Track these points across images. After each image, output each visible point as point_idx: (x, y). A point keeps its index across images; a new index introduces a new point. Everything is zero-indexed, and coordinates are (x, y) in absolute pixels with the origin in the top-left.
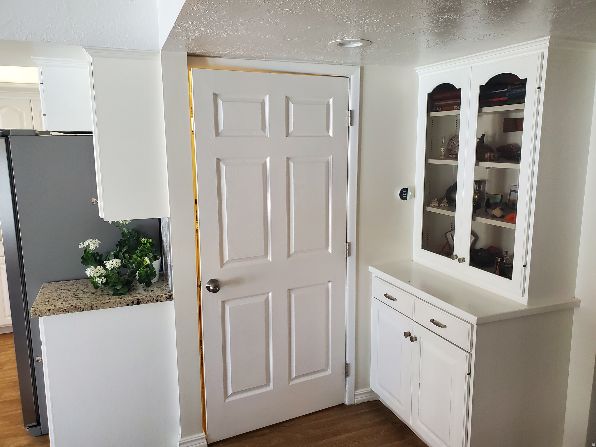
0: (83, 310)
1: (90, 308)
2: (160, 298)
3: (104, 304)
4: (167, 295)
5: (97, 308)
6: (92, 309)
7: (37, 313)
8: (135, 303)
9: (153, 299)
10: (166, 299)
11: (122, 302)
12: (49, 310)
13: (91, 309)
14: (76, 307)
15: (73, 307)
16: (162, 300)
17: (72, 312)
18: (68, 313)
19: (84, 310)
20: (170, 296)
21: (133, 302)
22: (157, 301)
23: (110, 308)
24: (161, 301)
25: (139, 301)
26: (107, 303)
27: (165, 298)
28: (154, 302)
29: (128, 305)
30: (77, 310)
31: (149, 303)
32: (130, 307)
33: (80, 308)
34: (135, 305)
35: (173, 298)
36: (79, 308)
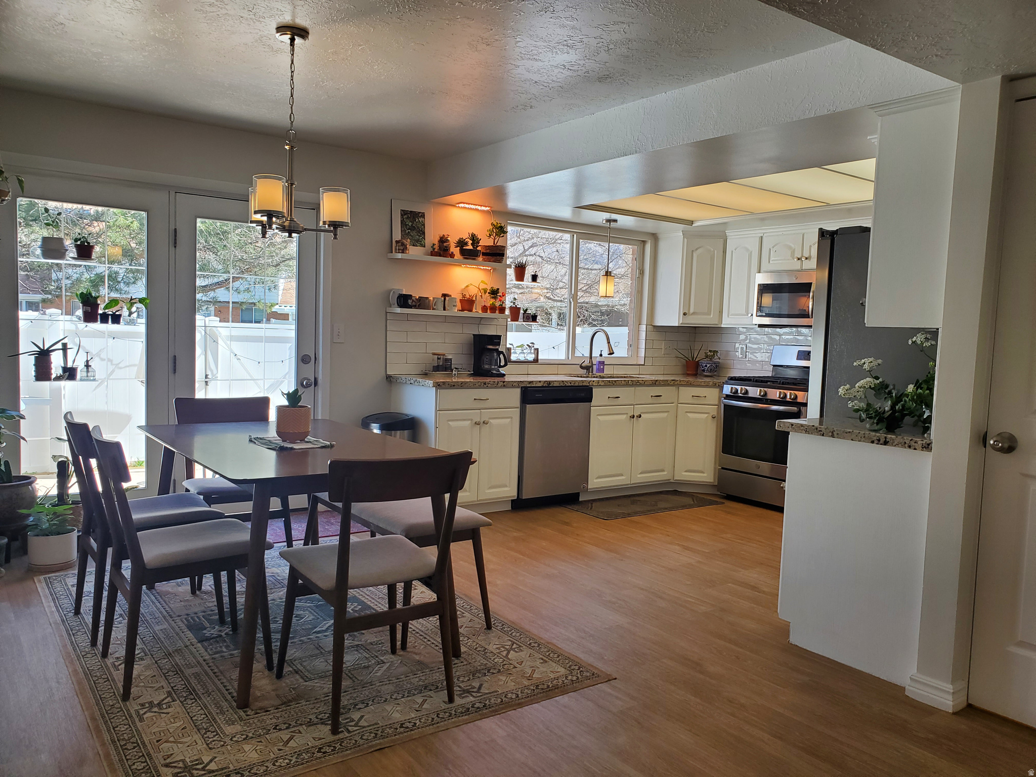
0: (823, 435)
1: (830, 434)
2: (914, 444)
3: (846, 433)
4: (924, 442)
5: (839, 436)
6: (833, 436)
8: (881, 442)
9: (905, 443)
10: (922, 448)
11: (866, 436)
12: (792, 425)
13: (831, 436)
14: (817, 429)
16: (916, 448)
17: (812, 433)
18: (809, 434)
19: (824, 435)
20: (929, 445)
21: (879, 440)
22: (910, 447)
23: (852, 440)
24: (915, 449)
25: (887, 440)
26: (849, 432)
27: (920, 446)
28: (905, 448)
29: (873, 442)
30: (817, 433)
31: (899, 447)
32: (874, 445)
33: (821, 431)
34: (881, 444)
35: (931, 449)
36: (820, 431)
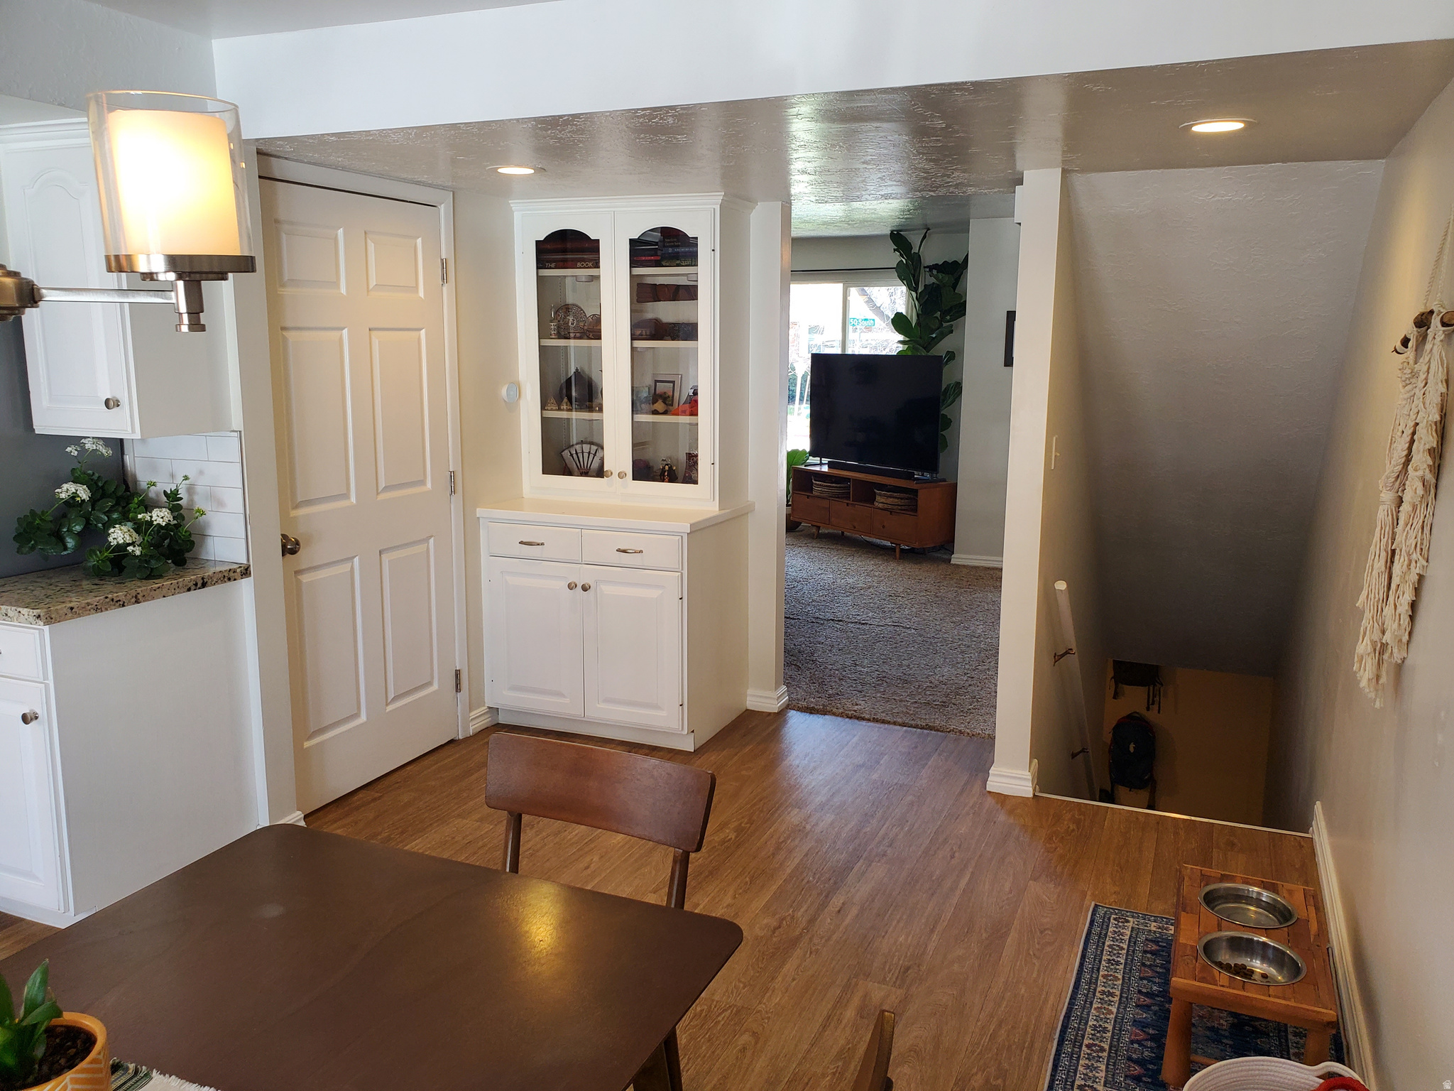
0: (123, 606)
1: (134, 600)
2: (232, 575)
3: (155, 590)
4: (242, 568)
5: (145, 598)
6: (137, 602)
7: (53, 616)
8: (199, 586)
9: (224, 576)
10: (242, 576)
11: (181, 585)
12: (72, 608)
13: (136, 602)
14: (113, 600)
15: (107, 600)
16: (236, 577)
17: (106, 609)
18: (102, 611)
19: (125, 604)
20: (246, 570)
21: (196, 585)
22: (229, 579)
23: (164, 597)
24: (235, 580)
25: (205, 580)
26: (159, 588)
27: (239, 574)
28: (225, 582)
29: (189, 590)
30: (114, 605)
31: (219, 584)
32: (192, 592)
33: (120, 601)
34: (199, 588)
35: (250, 574)
36: (117, 602)
